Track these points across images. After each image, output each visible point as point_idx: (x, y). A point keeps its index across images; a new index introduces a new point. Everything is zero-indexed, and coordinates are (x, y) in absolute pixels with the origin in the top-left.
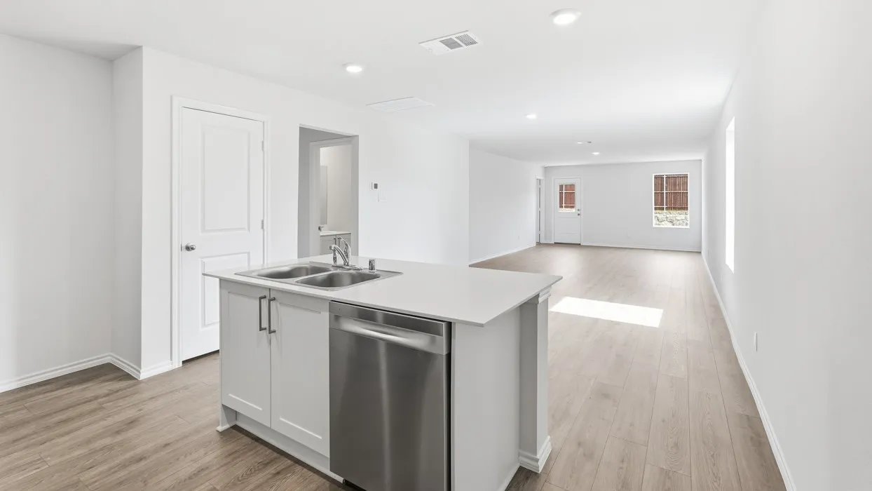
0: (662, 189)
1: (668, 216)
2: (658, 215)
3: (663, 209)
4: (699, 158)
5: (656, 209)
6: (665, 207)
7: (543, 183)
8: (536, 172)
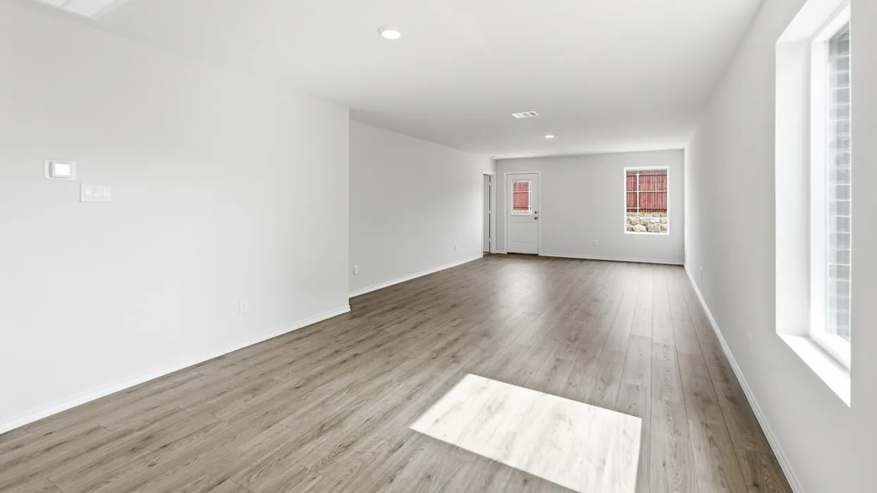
0: (635, 188)
1: (641, 218)
2: (631, 218)
3: (636, 210)
4: (680, 147)
5: (628, 210)
6: (638, 208)
7: (494, 180)
8: (482, 164)
